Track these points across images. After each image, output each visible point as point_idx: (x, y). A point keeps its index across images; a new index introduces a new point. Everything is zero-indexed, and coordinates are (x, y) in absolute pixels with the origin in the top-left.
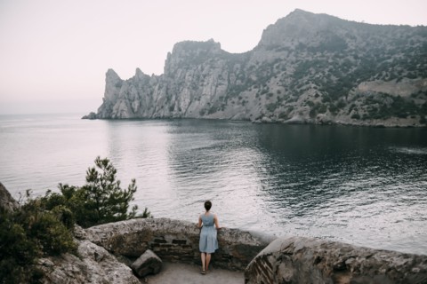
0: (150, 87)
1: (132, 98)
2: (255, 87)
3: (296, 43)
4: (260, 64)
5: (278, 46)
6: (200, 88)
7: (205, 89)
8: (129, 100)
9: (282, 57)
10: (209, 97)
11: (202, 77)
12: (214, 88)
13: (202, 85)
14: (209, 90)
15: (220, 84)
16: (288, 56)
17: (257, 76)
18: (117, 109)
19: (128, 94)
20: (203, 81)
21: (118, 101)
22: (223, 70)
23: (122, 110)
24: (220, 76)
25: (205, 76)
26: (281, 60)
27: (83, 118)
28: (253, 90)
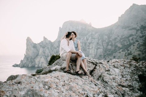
0: (56, 48)
1: (46, 55)
2: (123, 51)
3: (140, 26)
4: (120, 37)
5: (129, 27)
6: (88, 50)
7: (90, 51)
8: (46, 56)
9: (133, 34)
10: (94, 56)
11: (88, 44)
12: (96, 50)
13: (89, 48)
14: (93, 51)
15: (99, 48)
16: (137, 33)
17: (121, 44)
18: (39, 62)
19: (44, 53)
20: (89, 46)
21: (39, 57)
22: (99, 40)
23: (42, 63)
24: (98, 43)
25: (90, 43)
26: (133, 35)
27: (14, 66)
28: (122, 53)
